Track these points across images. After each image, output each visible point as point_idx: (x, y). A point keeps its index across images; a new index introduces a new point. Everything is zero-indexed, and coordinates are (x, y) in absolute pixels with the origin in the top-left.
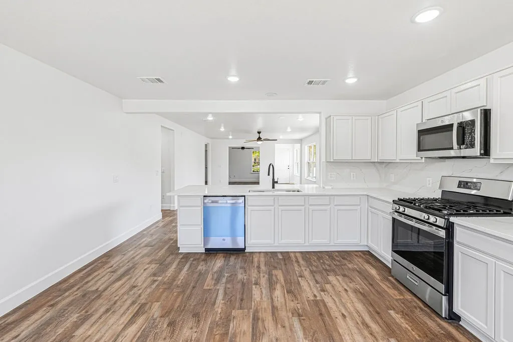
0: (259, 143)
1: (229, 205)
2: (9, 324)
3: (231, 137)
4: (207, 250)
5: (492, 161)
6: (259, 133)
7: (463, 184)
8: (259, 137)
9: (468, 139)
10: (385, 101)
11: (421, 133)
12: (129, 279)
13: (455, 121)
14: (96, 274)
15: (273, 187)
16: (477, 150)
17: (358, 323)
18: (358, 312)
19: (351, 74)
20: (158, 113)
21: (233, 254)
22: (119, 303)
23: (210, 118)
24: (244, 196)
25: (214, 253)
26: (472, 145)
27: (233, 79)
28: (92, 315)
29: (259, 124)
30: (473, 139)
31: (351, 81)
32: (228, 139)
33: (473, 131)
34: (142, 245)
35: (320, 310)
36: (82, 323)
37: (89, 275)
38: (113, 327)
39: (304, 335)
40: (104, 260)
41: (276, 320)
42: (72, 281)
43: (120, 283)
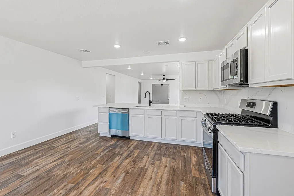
0: (164, 81)
1: (120, 113)
2: (19, 153)
3: (151, 78)
4: (112, 136)
5: (250, 86)
6: (164, 75)
7: (249, 104)
8: (164, 78)
9: (236, 71)
12: (70, 144)
14: (60, 140)
15: (150, 105)
16: (239, 79)
17: (155, 184)
18: (161, 178)
20: (102, 67)
21: (122, 139)
22: (57, 153)
23: (129, 68)
24: (129, 109)
25: (114, 138)
27: (117, 46)
28: (45, 155)
29: (164, 71)
31: (182, 40)
32: (150, 79)
33: (237, 66)
34: (87, 131)
35: (141, 173)
36: (39, 158)
37: (58, 140)
38: (48, 162)
39: (121, 182)
40: (67, 135)
41: (114, 173)
42: (50, 142)
43: (66, 145)
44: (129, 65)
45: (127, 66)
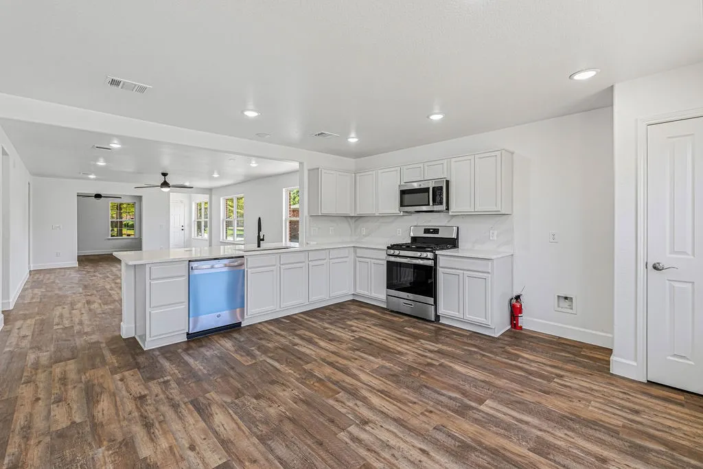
0: (166, 190)
3: (92, 177)
4: (190, 336)
5: (450, 214)
6: (164, 175)
7: (427, 231)
8: (165, 181)
9: (438, 199)
10: (354, 160)
11: (403, 193)
13: (431, 185)
15: (259, 246)
16: (444, 207)
19: (353, 135)
23: (116, 145)
24: (243, 257)
25: (202, 338)
26: (441, 203)
30: (442, 199)
31: (353, 140)
33: (441, 194)
44: (117, 136)
45: (110, 137)
